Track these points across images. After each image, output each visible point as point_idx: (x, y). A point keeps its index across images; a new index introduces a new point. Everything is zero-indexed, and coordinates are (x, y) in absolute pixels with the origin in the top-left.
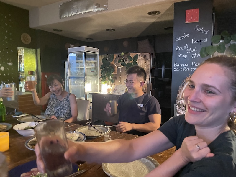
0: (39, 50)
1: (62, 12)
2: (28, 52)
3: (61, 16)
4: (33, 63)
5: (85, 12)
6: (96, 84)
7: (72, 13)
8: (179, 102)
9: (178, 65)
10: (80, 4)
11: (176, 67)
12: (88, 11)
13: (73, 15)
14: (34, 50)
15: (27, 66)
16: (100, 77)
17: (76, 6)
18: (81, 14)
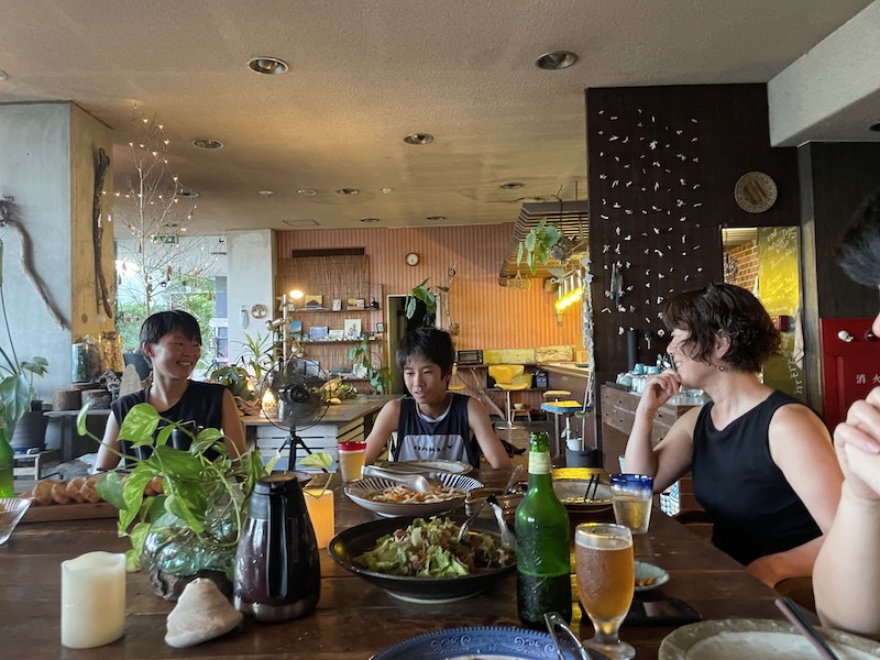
0: (809, 230)
2: (771, 244)
4: (789, 284)
14: (791, 231)
15: (769, 300)
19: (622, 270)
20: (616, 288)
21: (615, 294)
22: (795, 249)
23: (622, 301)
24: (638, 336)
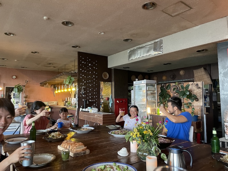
0: (113, 83)
1: (130, 56)
2: (106, 84)
3: (129, 59)
5: (146, 55)
6: (155, 108)
7: (136, 56)
8: (226, 124)
9: (225, 93)
10: (142, 50)
11: (224, 95)
12: (148, 54)
13: (137, 58)
14: (110, 83)
15: (105, 94)
16: (158, 102)
17: (139, 52)
18: (143, 57)
19: (84, 88)
20: (83, 91)
21: (82, 93)
22: (110, 86)
23: (84, 94)
24: (86, 101)
